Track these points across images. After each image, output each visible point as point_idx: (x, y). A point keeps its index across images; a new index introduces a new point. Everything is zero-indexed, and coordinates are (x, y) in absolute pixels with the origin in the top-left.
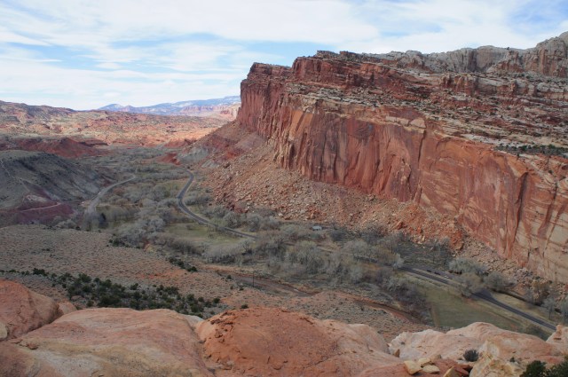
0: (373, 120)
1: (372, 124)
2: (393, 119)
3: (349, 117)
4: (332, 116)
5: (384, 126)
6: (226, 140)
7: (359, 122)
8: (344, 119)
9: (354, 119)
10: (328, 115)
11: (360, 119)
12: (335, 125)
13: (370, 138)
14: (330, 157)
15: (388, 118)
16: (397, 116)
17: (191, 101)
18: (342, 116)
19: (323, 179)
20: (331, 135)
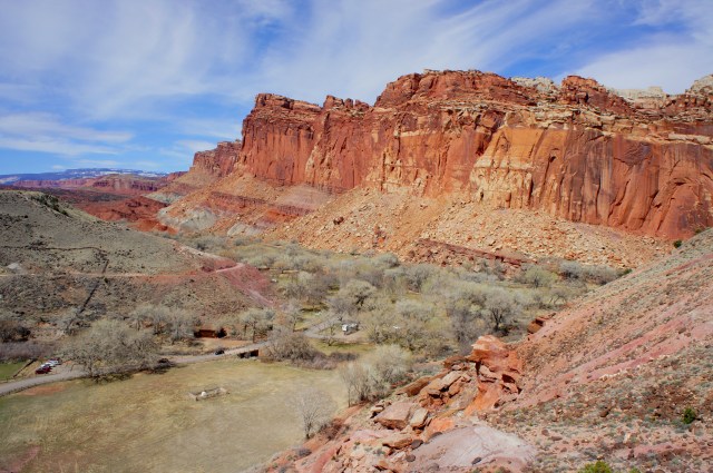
0: (648, 139)
1: (648, 144)
2: (684, 137)
3: (614, 135)
4: (594, 133)
5: (668, 146)
6: (241, 198)
7: (628, 141)
8: (608, 138)
9: (621, 137)
10: (589, 132)
11: (630, 138)
12: (597, 146)
13: (644, 162)
14: (592, 188)
15: (673, 135)
16: (687, 133)
17: (17, 175)
18: (605, 133)
19: (583, 219)
20: (592, 158)
